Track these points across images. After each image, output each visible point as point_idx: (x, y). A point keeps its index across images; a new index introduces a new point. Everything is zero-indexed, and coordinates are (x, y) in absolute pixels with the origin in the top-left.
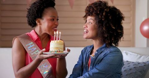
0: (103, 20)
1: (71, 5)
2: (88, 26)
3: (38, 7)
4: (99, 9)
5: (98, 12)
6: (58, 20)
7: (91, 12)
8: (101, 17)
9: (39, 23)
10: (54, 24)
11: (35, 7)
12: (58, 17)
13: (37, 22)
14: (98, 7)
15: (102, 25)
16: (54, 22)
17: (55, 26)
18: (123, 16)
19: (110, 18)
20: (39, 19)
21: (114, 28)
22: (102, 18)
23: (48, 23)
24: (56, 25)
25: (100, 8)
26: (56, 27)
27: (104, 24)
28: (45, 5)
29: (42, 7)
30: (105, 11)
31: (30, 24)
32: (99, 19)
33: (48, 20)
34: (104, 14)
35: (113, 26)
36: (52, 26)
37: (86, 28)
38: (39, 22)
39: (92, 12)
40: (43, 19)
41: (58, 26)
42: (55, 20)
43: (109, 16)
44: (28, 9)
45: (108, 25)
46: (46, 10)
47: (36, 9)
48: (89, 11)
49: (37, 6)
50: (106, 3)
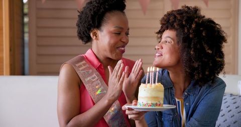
0: (191, 36)
1: (144, 9)
2: (164, 46)
3: (95, 10)
4: (185, 18)
5: (184, 23)
6: (127, 34)
7: (170, 21)
8: (188, 31)
9: (95, 37)
10: (120, 40)
11: (91, 10)
12: (129, 29)
13: (91, 35)
14: (184, 14)
15: (189, 47)
16: (120, 37)
17: (121, 44)
18: (224, 35)
19: (204, 34)
20: (95, 30)
21: (210, 52)
22: (190, 33)
23: (111, 37)
24: (124, 42)
25: (187, 17)
26: (123, 46)
27: (193, 44)
28: (107, 7)
29: (101, 11)
30: (196, 22)
31: (81, 38)
32: (184, 34)
33: (110, 33)
34: (193, 26)
35: (208, 49)
36: (116, 44)
37: (160, 50)
38: (95, 34)
39: (174, 22)
40: (102, 31)
41: (126, 44)
42: (123, 34)
43: (202, 31)
44: (79, 12)
45: (198, 46)
46: (108, 15)
47: (92, 13)
48: (168, 22)
49: (94, 8)
50: (197, 10)
